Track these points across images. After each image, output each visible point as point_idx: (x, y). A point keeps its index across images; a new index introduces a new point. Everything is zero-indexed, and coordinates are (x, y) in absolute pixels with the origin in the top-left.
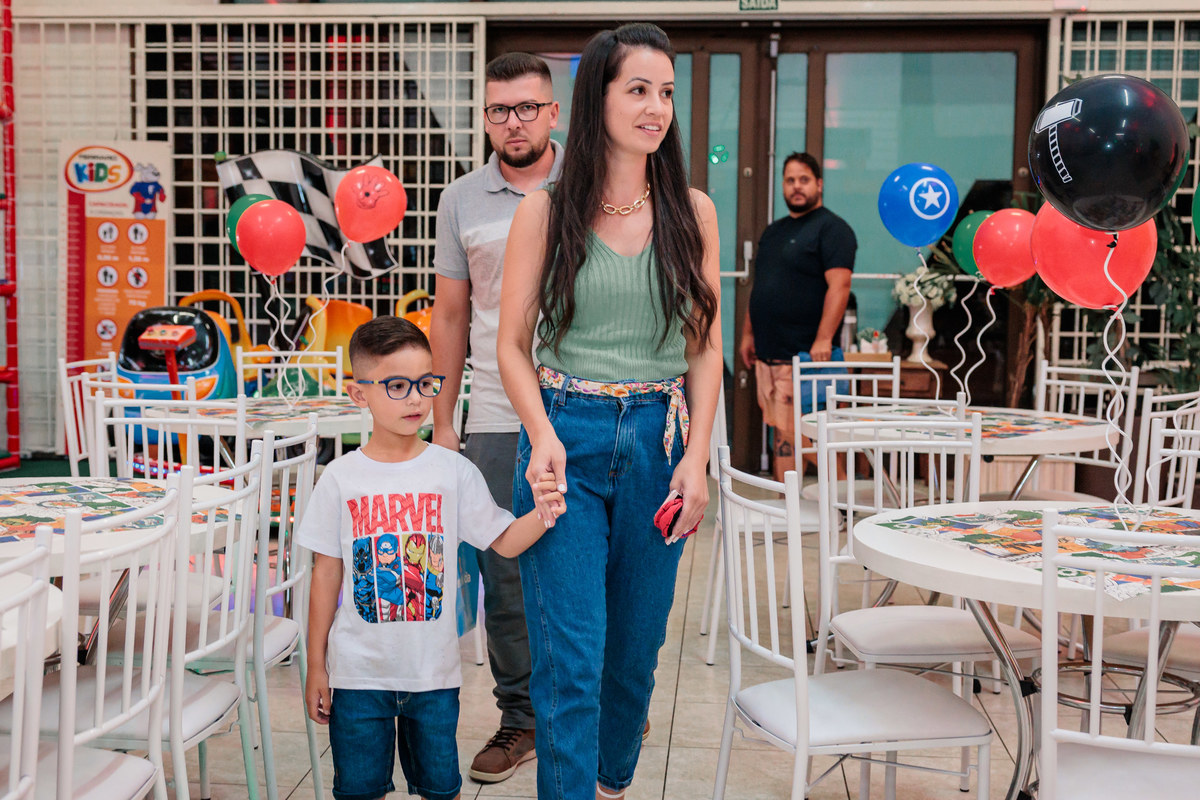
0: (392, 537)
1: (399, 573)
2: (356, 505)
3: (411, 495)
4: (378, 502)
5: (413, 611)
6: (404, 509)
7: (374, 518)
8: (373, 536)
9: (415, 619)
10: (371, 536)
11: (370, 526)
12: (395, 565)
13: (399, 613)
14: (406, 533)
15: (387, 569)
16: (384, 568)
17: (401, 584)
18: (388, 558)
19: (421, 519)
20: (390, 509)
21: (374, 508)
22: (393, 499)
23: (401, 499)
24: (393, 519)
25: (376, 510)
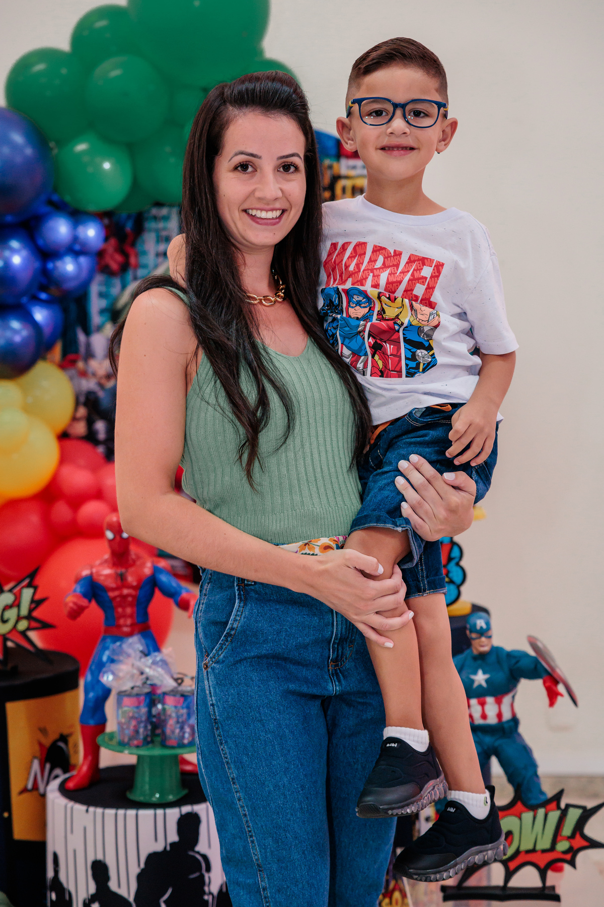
2: (336, 250)
3: (400, 254)
13: (360, 366)
20: (368, 262)
21: (352, 255)
22: (378, 252)
23: (387, 256)
24: (366, 272)
25: (353, 258)
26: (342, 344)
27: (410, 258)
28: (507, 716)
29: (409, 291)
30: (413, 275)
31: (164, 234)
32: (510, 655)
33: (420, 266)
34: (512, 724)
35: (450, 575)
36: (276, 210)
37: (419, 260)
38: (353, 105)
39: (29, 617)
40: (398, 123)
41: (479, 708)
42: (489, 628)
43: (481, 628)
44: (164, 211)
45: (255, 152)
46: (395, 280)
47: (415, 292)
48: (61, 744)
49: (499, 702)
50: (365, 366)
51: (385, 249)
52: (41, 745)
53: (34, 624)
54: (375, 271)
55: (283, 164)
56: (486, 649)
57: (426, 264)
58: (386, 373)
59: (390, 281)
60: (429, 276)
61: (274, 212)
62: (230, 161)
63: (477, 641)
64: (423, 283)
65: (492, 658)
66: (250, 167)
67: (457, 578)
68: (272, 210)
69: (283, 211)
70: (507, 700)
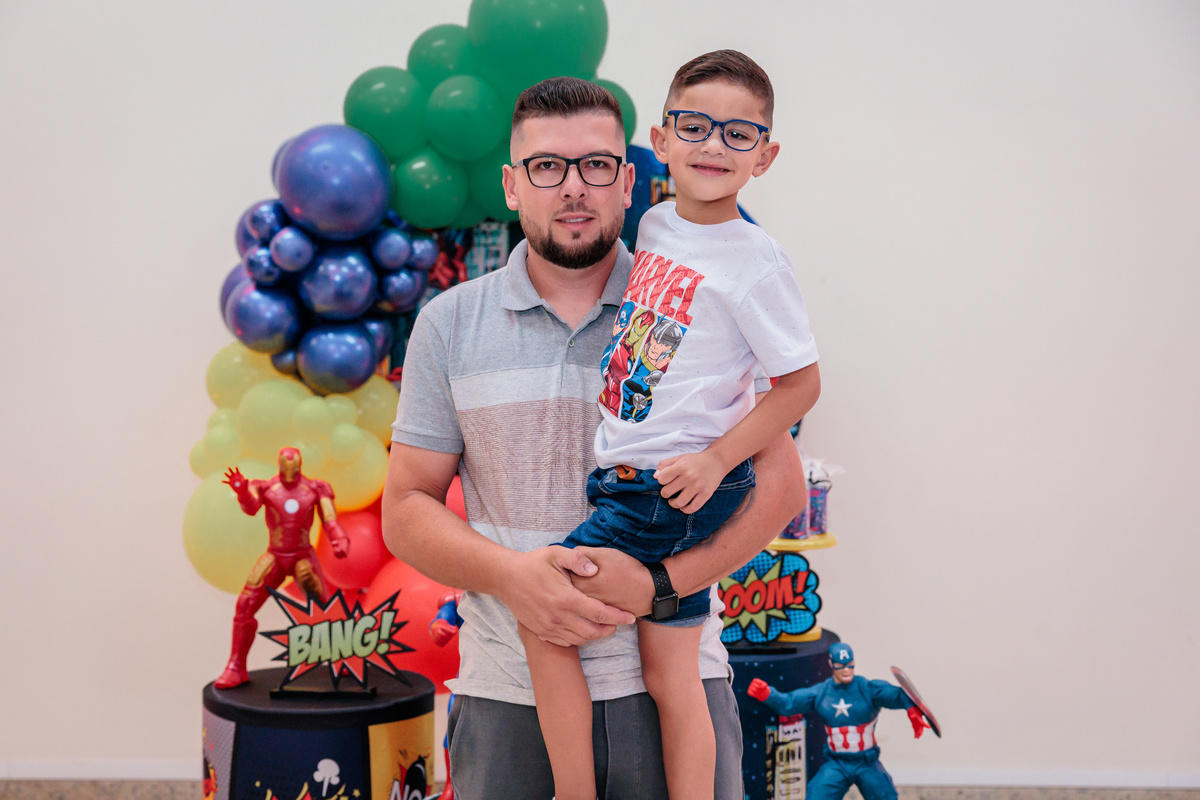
0: (631, 306)
3: (670, 263)
6: (655, 277)
14: (642, 308)
19: (660, 293)
22: (657, 262)
27: (676, 268)
28: (868, 745)
29: (667, 304)
31: (493, 248)
32: (871, 684)
33: (681, 277)
34: (874, 752)
35: (806, 603)
37: (682, 270)
38: (669, 116)
39: (389, 641)
40: (714, 143)
41: (841, 737)
42: (851, 659)
43: (845, 657)
44: (494, 227)
48: (419, 766)
49: (861, 731)
51: (663, 258)
52: (401, 767)
53: (394, 648)
56: (849, 679)
57: (686, 275)
59: (653, 294)
63: (840, 671)
65: (855, 687)
67: (813, 606)
70: (868, 729)
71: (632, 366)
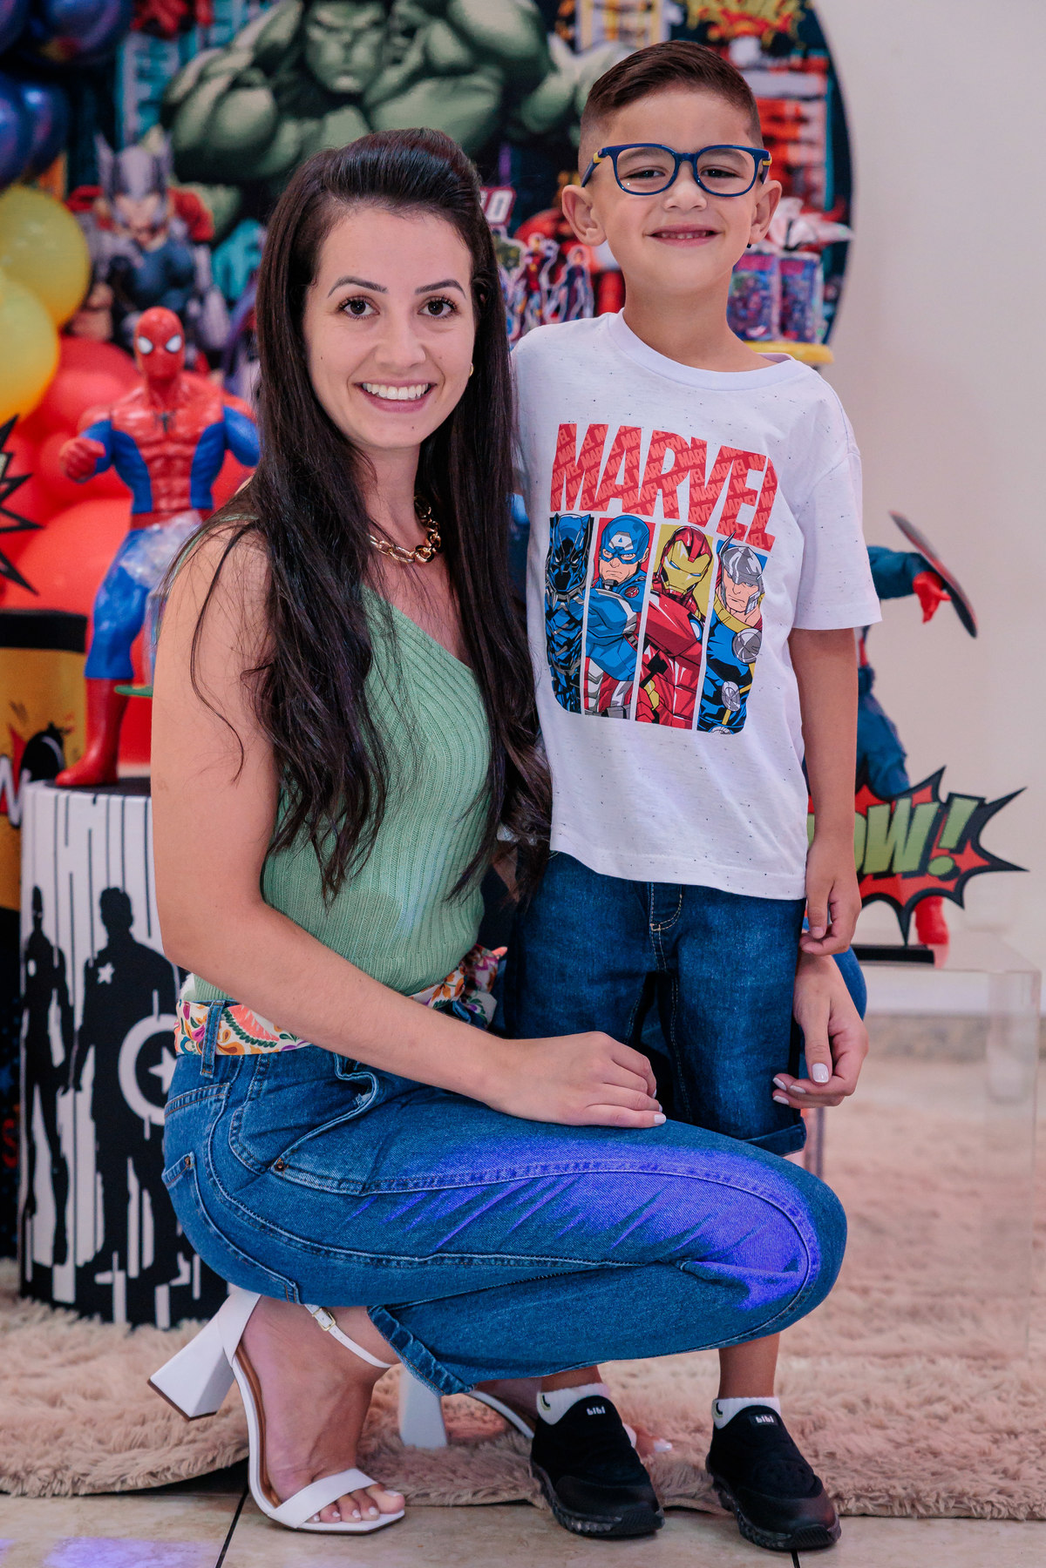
0: (638, 525)
1: (637, 607)
2: (573, 439)
3: (703, 446)
4: (627, 443)
5: (655, 700)
6: (679, 470)
7: (610, 476)
8: (597, 515)
9: (656, 718)
10: (593, 514)
11: (597, 492)
12: (630, 588)
13: (617, 698)
14: (671, 521)
15: (612, 594)
16: (605, 592)
17: (635, 633)
18: (620, 571)
19: (714, 502)
20: (648, 463)
21: (614, 453)
22: (662, 443)
23: (679, 448)
24: (649, 486)
25: (618, 458)
26: (588, 657)
27: (721, 453)
29: (730, 517)
30: (732, 487)
33: (741, 470)
36: (416, 384)
37: (737, 457)
38: (601, 160)
40: (685, 189)
45: (374, 281)
46: (703, 499)
47: (739, 520)
50: (627, 700)
51: (674, 436)
54: (664, 481)
55: (428, 301)
57: (752, 465)
58: (664, 717)
59: (696, 501)
60: (759, 489)
61: (412, 388)
62: (330, 294)
64: (752, 502)
66: (367, 306)
68: (408, 385)
69: (430, 387)
71: (702, 629)
